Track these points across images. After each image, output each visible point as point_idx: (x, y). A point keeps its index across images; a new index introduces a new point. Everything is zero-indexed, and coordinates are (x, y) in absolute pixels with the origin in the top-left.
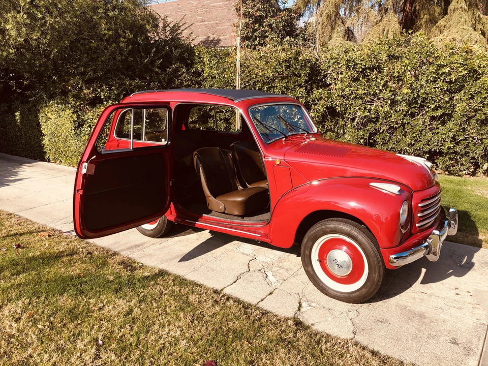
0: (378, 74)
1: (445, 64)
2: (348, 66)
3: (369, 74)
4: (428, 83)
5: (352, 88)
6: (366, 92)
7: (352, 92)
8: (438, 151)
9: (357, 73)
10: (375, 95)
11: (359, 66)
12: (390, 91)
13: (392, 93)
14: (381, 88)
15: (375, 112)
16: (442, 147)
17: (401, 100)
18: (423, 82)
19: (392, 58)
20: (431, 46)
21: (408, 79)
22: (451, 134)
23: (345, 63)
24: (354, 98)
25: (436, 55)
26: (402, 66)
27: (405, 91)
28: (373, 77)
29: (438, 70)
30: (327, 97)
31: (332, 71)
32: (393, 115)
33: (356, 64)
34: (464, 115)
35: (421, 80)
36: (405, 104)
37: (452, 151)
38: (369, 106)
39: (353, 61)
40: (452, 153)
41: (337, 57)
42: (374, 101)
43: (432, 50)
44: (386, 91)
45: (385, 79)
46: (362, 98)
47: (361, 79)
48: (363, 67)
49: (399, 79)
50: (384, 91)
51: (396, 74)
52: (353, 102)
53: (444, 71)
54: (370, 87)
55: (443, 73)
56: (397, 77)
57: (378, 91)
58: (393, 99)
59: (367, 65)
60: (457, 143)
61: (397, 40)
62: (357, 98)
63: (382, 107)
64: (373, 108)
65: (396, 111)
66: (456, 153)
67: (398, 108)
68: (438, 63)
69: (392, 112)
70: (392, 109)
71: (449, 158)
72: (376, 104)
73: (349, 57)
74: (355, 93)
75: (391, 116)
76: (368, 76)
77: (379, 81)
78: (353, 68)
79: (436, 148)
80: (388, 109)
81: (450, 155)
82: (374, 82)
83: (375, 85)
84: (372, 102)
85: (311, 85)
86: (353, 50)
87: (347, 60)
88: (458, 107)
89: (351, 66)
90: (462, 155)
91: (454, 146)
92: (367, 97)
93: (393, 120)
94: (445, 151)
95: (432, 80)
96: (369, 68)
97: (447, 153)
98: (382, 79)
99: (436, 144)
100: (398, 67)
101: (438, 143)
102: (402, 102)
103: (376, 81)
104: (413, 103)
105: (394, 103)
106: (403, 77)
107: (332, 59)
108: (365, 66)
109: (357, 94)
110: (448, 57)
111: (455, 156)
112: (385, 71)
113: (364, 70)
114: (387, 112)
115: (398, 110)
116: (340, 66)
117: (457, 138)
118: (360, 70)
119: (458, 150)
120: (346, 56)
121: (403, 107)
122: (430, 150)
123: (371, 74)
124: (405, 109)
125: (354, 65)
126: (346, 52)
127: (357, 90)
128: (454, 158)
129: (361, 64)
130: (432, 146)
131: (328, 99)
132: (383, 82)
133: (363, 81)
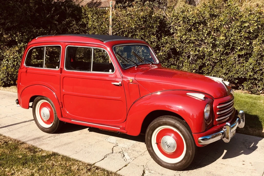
0: (204, 26)
1: (246, 21)
2: (184, 22)
3: (198, 27)
4: (235, 33)
5: (187, 36)
6: (196, 38)
7: (187, 39)
8: (243, 77)
9: (190, 26)
10: (202, 40)
11: (191, 21)
12: (212, 38)
13: (213, 39)
14: (206, 36)
15: (202, 52)
16: (246, 75)
17: (219, 44)
18: (233, 32)
19: (213, 16)
20: (237, 9)
21: (223, 30)
22: (251, 67)
23: (182, 19)
24: (188, 42)
25: (240, 15)
26: (219, 21)
27: (222, 38)
28: (201, 29)
29: (242, 24)
31: (174, 24)
32: (214, 54)
33: (189, 20)
34: (258, 54)
35: (231, 31)
36: (222, 47)
37: (252, 78)
38: (198, 48)
39: (187, 18)
40: (253, 79)
41: (177, 15)
42: (201, 44)
43: (237, 11)
44: (209, 38)
45: (208, 30)
46: (194, 43)
47: (193, 30)
48: (193, 22)
49: (217, 30)
50: (208, 38)
51: (215, 27)
52: (188, 45)
53: (245, 25)
54: (199, 35)
55: (245, 27)
56: (216, 29)
57: (204, 38)
58: (214, 43)
59: (197, 21)
60: (255, 73)
61: (215, 4)
62: (190, 43)
63: (207, 49)
64: (201, 49)
65: (216, 51)
66: (255, 79)
67: (217, 49)
68: (241, 20)
69: (213, 52)
70: (213, 50)
71: (250, 82)
72: (203, 46)
73: (185, 15)
74: (189, 39)
75: (213, 55)
76: (197, 28)
77: (204, 31)
78: (188, 23)
79: (242, 76)
80: (211, 50)
81: (251, 80)
82: (201, 32)
83: (202, 34)
85: (161, 34)
86: (188, 11)
87: (183, 17)
88: (255, 48)
89: (186, 21)
90: (259, 81)
91: (253, 75)
92: (197, 42)
93: (214, 57)
94: (248, 78)
95: (238, 31)
96: (198, 23)
97: (249, 79)
98: (207, 30)
99: (242, 73)
100: (216, 23)
101: (243, 72)
102: (220, 45)
103: (202, 31)
104: (227, 46)
105: (214, 46)
106: (219, 29)
107: (174, 16)
108: (195, 21)
109: (191, 40)
110: (248, 16)
111: (254, 81)
112: (208, 25)
113: (194, 24)
114: (210, 51)
115: (217, 50)
116: (179, 21)
117: (255, 69)
118: (192, 24)
119: (256, 77)
120: (183, 15)
121: (220, 49)
122: (238, 77)
123: (199, 26)
124: (222, 50)
125: (188, 21)
126: (183, 12)
127: (190, 37)
128: (254, 82)
129: (193, 20)
130: (239, 75)
131: (172, 43)
132: (207, 32)
133: (194, 31)
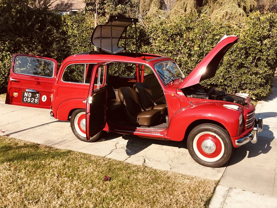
0: (180, 38)
1: (217, 34)
2: (163, 33)
3: (175, 38)
4: (208, 44)
5: (165, 47)
6: (174, 49)
7: (165, 49)
8: (215, 84)
9: (168, 37)
10: (179, 50)
11: (169, 33)
12: (188, 48)
13: (189, 49)
14: (182, 46)
15: (179, 61)
16: (217, 82)
17: (194, 54)
18: (206, 44)
19: (189, 29)
20: (209, 23)
21: (197, 41)
22: (222, 74)
23: (161, 31)
24: (166, 52)
25: (212, 29)
26: (194, 34)
27: (196, 48)
28: (178, 40)
29: (214, 37)
30: (150, 51)
31: (153, 35)
32: (189, 63)
33: (167, 32)
34: (228, 63)
35: (205, 42)
36: (196, 56)
37: (222, 84)
38: (175, 57)
39: (166, 30)
40: (223, 85)
41: (156, 26)
42: (178, 54)
43: (210, 25)
44: (185, 48)
45: (184, 41)
46: (172, 52)
47: (170, 40)
48: (171, 34)
49: (193, 41)
50: (184, 49)
51: (191, 39)
52: (166, 55)
53: (216, 38)
54: (176, 45)
55: (216, 39)
56: (191, 40)
57: (180, 49)
58: (190, 53)
59: (174, 33)
60: (225, 79)
61: (191, 18)
62: (168, 52)
63: (183, 58)
64: (178, 58)
65: (191, 60)
66: (225, 85)
67: (192, 59)
68: (213, 33)
69: (189, 61)
70: (189, 59)
71: (221, 88)
72: (179, 56)
73: (163, 27)
74: (167, 49)
75: (188, 63)
76: (174, 39)
77: (181, 42)
78: (166, 34)
79: (214, 82)
80: (187, 59)
81: (222, 86)
82: (178, 43)
83: (179, 45)
84: (177, 55)
85: (140, 43)
86: (166, 22)
87: (162, 29)
88: (225, 58)
89: (164, 33)
90: (228, 86)
91: (223, 81)
92: (174, 52)
93: (190, 66)
94: (219, 84)
95: (210, 43)
96: (175, 34)
97: (220, 85)
98: (183, 41)
99: (214, 80)
100: (191, 35)
101: (215, 79)
102: (194, 55)
103: (179, 42)
104: (201, 56)
105: (190, 55)
106: (194, 41)
107: (153, 28)
108: (173, 33)
109: (169, 50)
110: (219, 29)
111: (224, 87)
112: (184, 36)
113: (172, 35)
114: (186, 61)
115: (192, 60)
116: (158, 32)
117: (225, 76)
118: (170, 35)
119: (226, 83)
120: (162, 27)
121: (195, 58)
122: (211, 83)
123: (176, 38)
124: (197, 59)
125: (166, 32)
126: (161, 24)
128: (224, 88)
129: (170, 32)
130: (212, 81)
131: (151, 52)
132: (183, 43)
133: (172, 42)
